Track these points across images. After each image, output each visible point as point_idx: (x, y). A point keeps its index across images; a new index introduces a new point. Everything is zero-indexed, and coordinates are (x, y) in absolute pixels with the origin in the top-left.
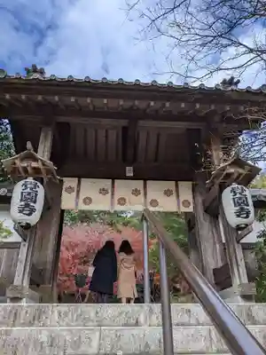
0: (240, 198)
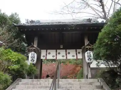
0: (89, 55)
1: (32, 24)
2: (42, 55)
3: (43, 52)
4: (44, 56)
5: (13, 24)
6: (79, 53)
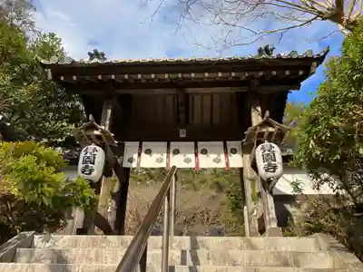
0: (268, 155)
4: (131, 160)
5: (37, 59)
6: (234, 151)
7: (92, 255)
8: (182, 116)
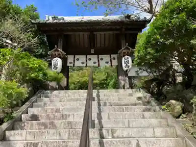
0: (126, 61)
1: (55, 21)
2: (69, 61)
3: (70, 58)
4: (71, 63)
5: (30, 21)
6: (114, 59)
7: (67, 95)
8: (92, 44)
